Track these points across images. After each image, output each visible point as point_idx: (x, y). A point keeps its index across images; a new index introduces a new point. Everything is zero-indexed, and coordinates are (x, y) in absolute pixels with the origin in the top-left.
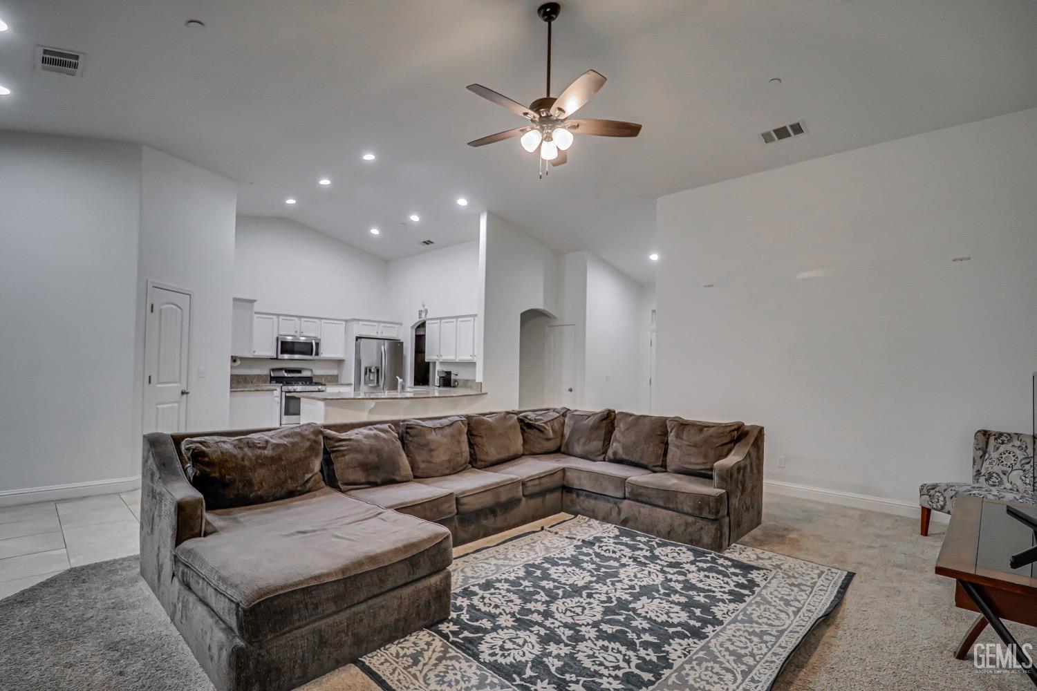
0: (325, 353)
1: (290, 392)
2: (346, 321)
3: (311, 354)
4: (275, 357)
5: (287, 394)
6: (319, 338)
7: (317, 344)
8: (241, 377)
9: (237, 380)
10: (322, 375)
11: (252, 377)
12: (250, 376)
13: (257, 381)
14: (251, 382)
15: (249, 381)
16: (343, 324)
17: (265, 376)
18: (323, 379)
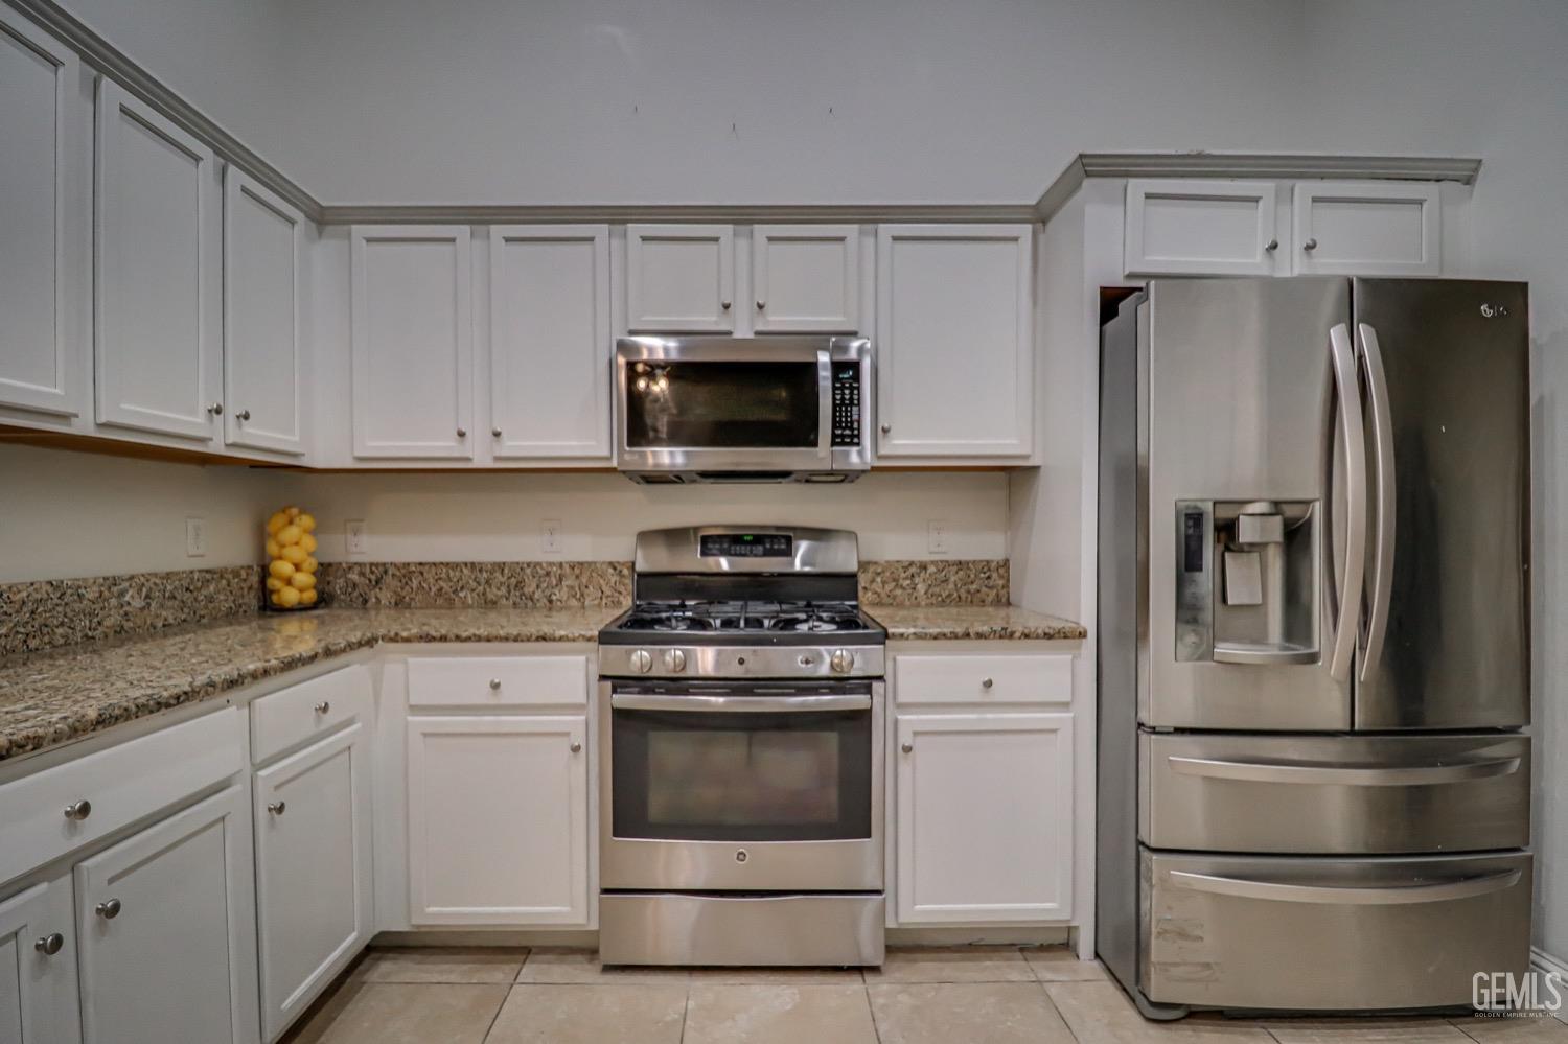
4: (614, 461)
7: (847, 370)
8: (498, 574)
9: (481, 589)
10: (912, 564)
11: (548, 574)
12: (543, 572)
13: (574, 596)
14: (545, 600)
15: (536, 596)
16: (1015, 239)
17: (611, 570)
18: (921, 588)
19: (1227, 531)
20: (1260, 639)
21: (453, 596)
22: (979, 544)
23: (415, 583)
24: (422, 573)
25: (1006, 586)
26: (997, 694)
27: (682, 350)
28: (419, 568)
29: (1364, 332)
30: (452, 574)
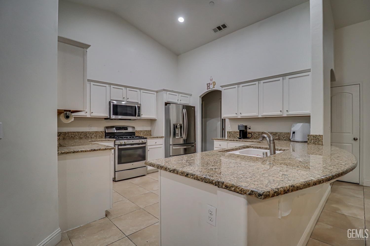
0: (145, 115)
1: (121, 145)
2: (157, 92)
3: (135, 116)
4: (109, 117)
5: (120, 147)
6: (139, 103)
7: (139, 108)
8: (82, 133)
9: (79, 136)
10: (141, 131)
11: (91, 133)
12: (90, 133)
13: (95, 136)
14: (90, 137)
15: (89, 137)
16: (154, 94)
17: (101, 132)
18: (142, 134)
19: (177, 126)
20: (178, 136)
21: (74, 137)
22: (148, 128)
23: (67, 135)
24: (68, 134)
25: (151, 133)
26: (157, 144)
27: (117, 103)
28: (68, 133)
29: (185, 109)
30: (74, 133)
